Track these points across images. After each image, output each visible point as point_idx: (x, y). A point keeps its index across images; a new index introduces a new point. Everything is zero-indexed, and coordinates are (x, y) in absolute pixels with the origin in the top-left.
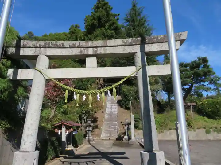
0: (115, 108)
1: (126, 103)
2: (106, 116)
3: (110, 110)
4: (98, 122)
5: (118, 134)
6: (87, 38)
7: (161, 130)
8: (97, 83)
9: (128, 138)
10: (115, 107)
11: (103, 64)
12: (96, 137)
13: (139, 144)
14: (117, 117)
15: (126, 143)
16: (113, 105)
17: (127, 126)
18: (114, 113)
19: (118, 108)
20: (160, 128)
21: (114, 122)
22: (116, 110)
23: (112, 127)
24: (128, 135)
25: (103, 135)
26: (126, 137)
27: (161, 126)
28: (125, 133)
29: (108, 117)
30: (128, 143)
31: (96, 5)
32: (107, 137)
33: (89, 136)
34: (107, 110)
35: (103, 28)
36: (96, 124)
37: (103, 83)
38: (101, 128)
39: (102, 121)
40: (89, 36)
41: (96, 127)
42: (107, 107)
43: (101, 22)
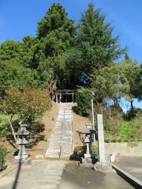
0: (70, 115)
1: (83, 108)
2: (58, 124)
3: (62, 117)
4: (45, 131)
5: (73, 149)
6: (39, 41)
7: (133, 142)
8: (49, 88)
9: (91, 158)
10: (69, 113)
11: (56, 67)
12: (38, 154)
13: (115, 171)
14: (71, 125)
15: (89, 168)
16: (67, 111)
17: (89, 136)
18: (67, 120)
19: (72, 115)
20: (131, 139)
21: (67, 132)
22: (70, 117)
23: (65, 138)
24: (91, 153)
25: (50, 151)
26: (88, 155)
27: (131, 137)
28: (84, 148)
29: (59, 125)
30: (93, 169)
31: (51, 9)
32: (55, 153)
33: (21, 155)
34: (60, 117)
35: (57, 30)
36: (43, 134)
37: (56, 88)
38: (49, 139)
39: (50, 130)
40: (42, 39)
41: (42, 138)
42: (59, 113)
43: (55, 24)
